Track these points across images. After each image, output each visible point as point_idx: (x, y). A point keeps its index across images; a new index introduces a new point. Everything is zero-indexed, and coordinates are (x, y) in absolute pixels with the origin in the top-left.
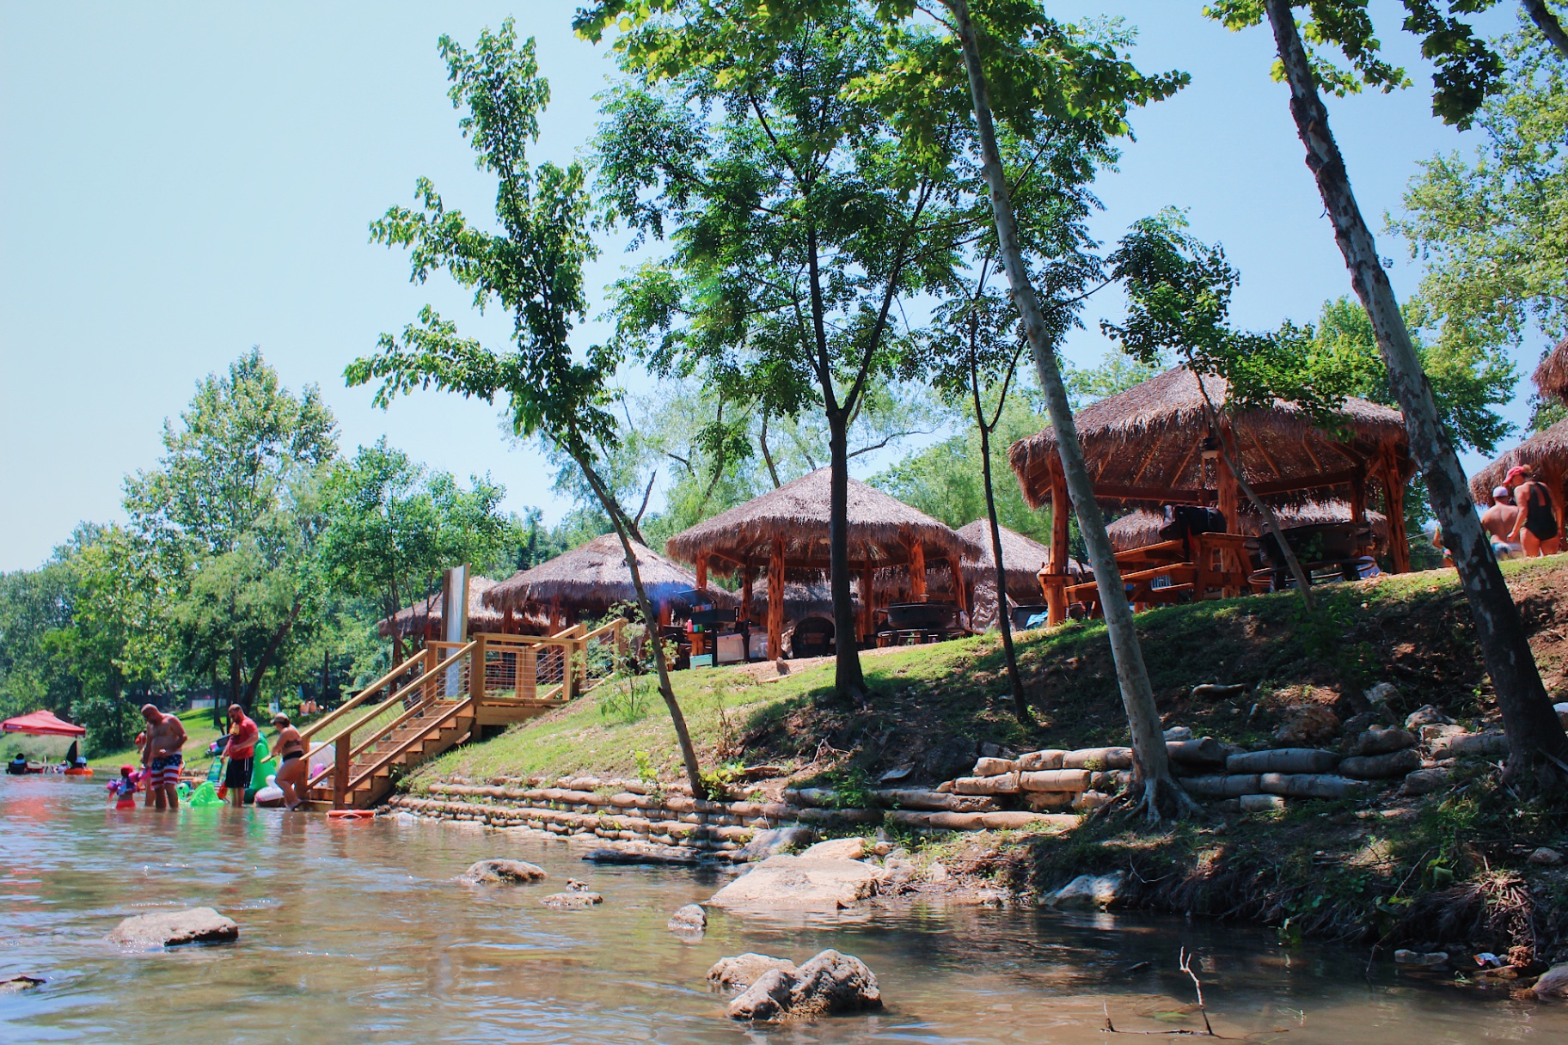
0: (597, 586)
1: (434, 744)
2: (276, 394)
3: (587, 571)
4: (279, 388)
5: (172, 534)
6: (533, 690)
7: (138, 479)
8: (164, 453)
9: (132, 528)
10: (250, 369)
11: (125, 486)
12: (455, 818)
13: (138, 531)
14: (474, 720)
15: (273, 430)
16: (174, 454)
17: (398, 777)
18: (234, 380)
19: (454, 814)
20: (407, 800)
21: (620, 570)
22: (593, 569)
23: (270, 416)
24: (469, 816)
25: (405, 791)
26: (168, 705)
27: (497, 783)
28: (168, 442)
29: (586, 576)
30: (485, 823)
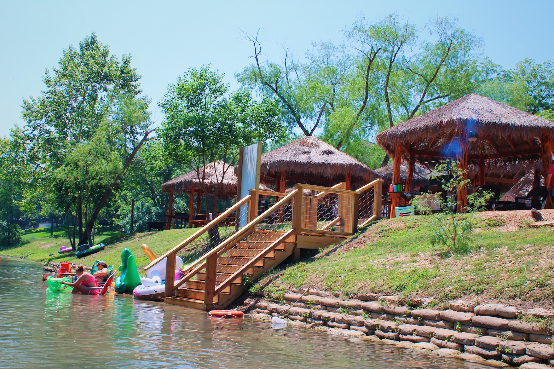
0: (310, 164)
1: (271, 261)
2: (108, 59)
3: (302, 156)
4: (110, 55)
5: (49, 132)
6: (315, 224)
7: (30, 102)
8: (45, 87)
9: (27, 128)
10: (91, 44)
11: (23, 105)
12: (325, 324)
13: (30, 130)
14: (295, 245)
15: (107, 78)
16: (50, 89)
17: (250, 285)
18: (82, 51)
19: (325, 322)
20: (263, 303)
21: (322, 156)
22: (306, 155)
23: (106, 69)
24: (344, 325)
25: (259, 296)
26: (28, 225)
27: (366, 299)
28: (47, 82)
29: (303, 159)
30: (367, 334)
